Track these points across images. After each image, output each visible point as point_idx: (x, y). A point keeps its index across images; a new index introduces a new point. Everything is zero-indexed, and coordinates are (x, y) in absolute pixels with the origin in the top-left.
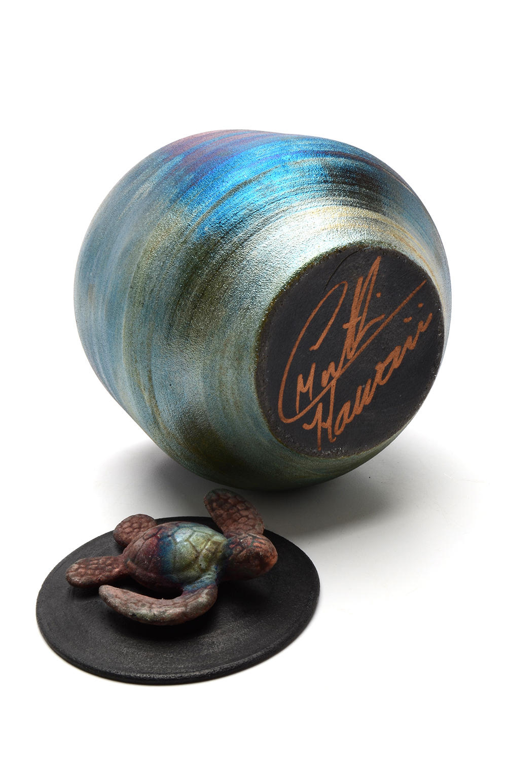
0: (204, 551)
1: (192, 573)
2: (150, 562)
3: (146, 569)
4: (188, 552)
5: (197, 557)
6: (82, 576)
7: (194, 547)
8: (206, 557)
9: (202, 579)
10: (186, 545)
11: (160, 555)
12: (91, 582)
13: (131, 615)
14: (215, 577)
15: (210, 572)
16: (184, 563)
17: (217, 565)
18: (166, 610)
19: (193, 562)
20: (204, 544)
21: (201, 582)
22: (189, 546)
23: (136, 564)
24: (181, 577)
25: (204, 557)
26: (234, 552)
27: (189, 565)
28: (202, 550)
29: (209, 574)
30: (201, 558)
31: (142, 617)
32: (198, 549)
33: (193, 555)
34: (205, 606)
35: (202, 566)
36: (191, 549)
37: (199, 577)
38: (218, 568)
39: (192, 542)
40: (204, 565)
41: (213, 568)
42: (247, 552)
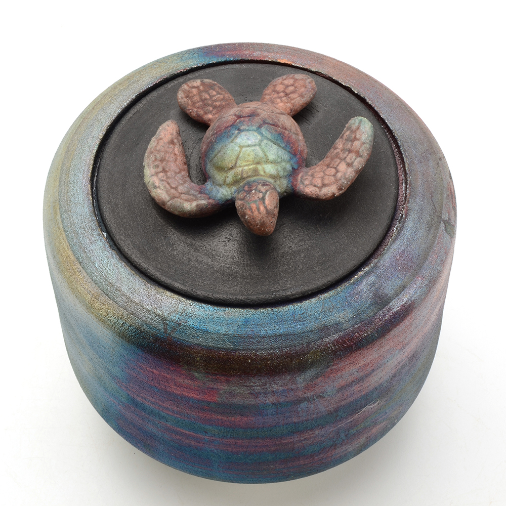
0: (240, 169)
1: (219, 177)
4: (230, 157)
8: (236, 175)
9: (220, 189)
10: (236, 150)
15: (228, 190)
16: (220, 163)
18: (159, 187)
19: (225, 169)
20: (248, 163)
22: (236, 153)
24: (211, 171)
25: (235, 173)
27: (222, 168)
32: (239, 162)
33: (230, 163)
35: (228, 179)
36: (234, 157)
37: (220, 185)
39: (242, 152)
41: (233, 189)
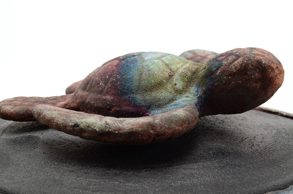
0: (181, 70)
1: (162, 94)
2: (106, 83)
3: (101, 92)
4: (160, 69)
5: (171, 76)
6: (15, 106)
7: (167, 65)
8: (183, 76)
9: (177, 101)
10: (158, 62)
11: (120, 73)
12: (26, 111)
13: (72, 126)
14: (195, 100)
15: (187, 94)
16: (153, 81)
17: (198, 86)
19: (165, 81)
20: (181, 64)
21: (176, 105)
22: (161, 63)
23: (88, 91)
24: (148, 98)
25: (180, 75)
26: (225, 62)
27: (159, 85)
28: (178, 69)
29: (187, 97)
30: (176, 77)
31: (88, 127)
32: (173, 67)
33: (165, 73)
34: (183, 121)
35: (177, 86)
36: (163, 67)
37: (172, 100)
38: (200, 90)
39: (165, 61)
40: (180, 85)
41: (193, 89)
42: (243, 59)
